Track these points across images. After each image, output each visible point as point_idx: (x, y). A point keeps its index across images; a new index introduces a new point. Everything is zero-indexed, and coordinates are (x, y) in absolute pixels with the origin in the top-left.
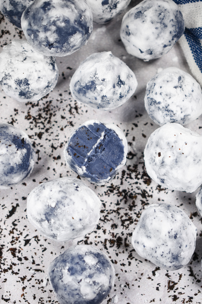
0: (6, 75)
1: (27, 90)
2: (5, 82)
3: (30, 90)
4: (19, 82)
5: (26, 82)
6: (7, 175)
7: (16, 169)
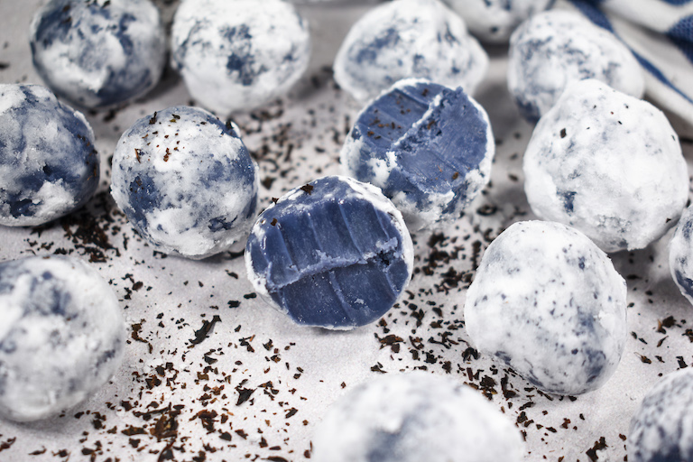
0: (198, 23)
1: (246, 50)
2: (195, 37)
3: (252, 52)
4: (229, 33)
5: (245, 33)
6: (208, 186)
7: (227, 169)
